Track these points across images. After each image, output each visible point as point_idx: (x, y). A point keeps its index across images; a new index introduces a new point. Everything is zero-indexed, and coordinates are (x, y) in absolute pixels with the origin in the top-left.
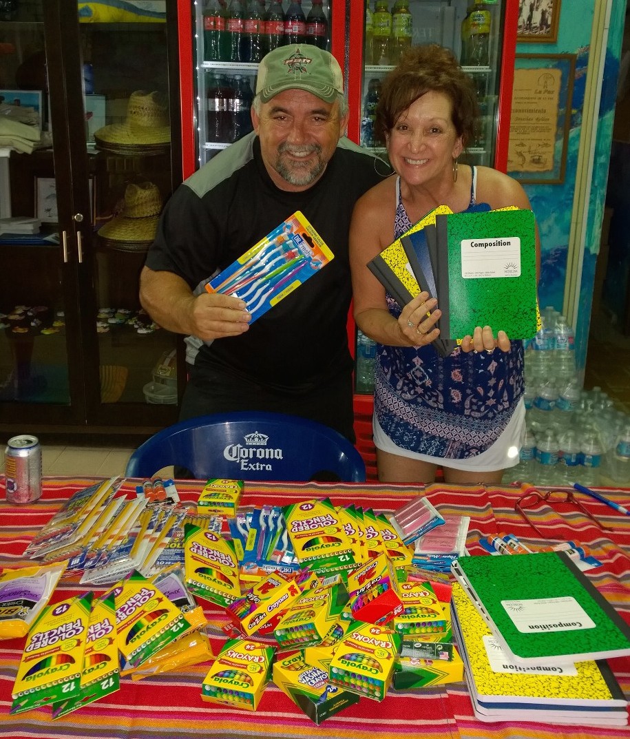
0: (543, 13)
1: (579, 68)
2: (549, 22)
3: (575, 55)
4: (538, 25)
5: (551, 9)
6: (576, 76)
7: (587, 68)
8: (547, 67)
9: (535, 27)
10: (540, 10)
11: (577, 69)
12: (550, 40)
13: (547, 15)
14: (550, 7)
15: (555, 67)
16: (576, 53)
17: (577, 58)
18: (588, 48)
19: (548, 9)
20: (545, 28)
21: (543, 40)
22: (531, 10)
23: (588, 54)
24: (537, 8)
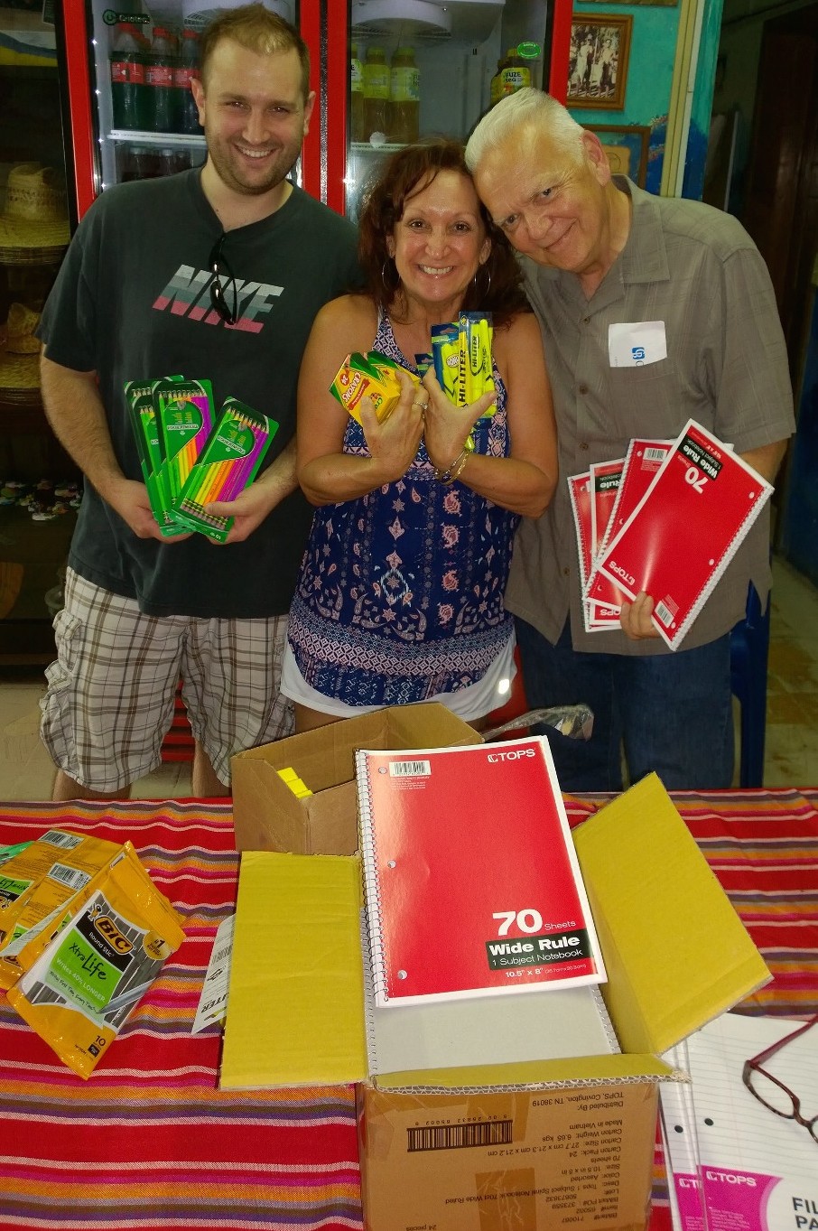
0: (606, 68)
1: (654, 146)
2: (614, 81)
3: (649, 128)
4: (598, 84)
5: (616, 63)
6: (650, 156)
7: (663, 147)
8: (611, 145)
9: (595, 87)
10: (601, 63)
11: (650, 148)
12: (615, 105)
13: (610, 70)
14: (614, 60)
15: (621, 144)
16: (649, 125)
17: (652, 132)
18: (666, 119)
19: (612, 62)
20: (607, 88)
21: (605, 105)
22: (589, 63)
23: (665, 128)
24: (597, 61)
